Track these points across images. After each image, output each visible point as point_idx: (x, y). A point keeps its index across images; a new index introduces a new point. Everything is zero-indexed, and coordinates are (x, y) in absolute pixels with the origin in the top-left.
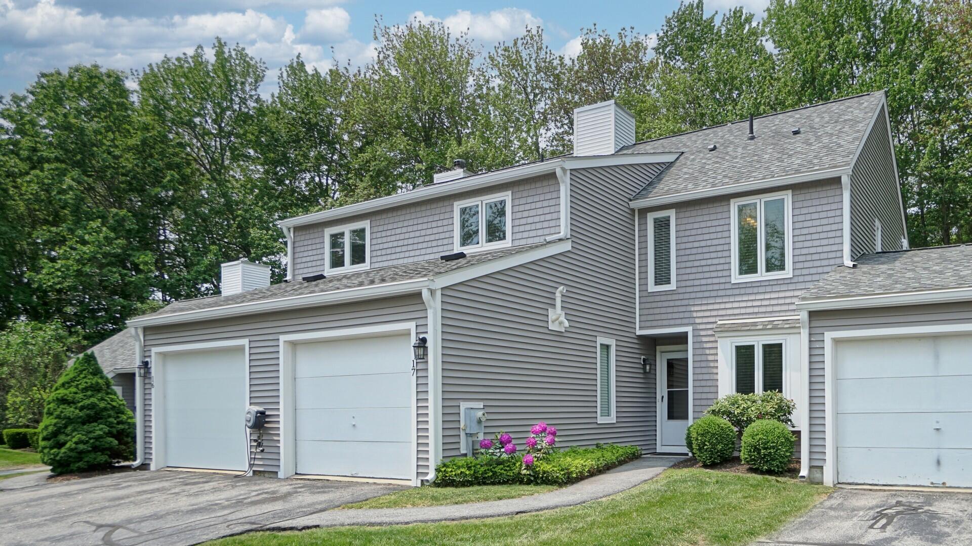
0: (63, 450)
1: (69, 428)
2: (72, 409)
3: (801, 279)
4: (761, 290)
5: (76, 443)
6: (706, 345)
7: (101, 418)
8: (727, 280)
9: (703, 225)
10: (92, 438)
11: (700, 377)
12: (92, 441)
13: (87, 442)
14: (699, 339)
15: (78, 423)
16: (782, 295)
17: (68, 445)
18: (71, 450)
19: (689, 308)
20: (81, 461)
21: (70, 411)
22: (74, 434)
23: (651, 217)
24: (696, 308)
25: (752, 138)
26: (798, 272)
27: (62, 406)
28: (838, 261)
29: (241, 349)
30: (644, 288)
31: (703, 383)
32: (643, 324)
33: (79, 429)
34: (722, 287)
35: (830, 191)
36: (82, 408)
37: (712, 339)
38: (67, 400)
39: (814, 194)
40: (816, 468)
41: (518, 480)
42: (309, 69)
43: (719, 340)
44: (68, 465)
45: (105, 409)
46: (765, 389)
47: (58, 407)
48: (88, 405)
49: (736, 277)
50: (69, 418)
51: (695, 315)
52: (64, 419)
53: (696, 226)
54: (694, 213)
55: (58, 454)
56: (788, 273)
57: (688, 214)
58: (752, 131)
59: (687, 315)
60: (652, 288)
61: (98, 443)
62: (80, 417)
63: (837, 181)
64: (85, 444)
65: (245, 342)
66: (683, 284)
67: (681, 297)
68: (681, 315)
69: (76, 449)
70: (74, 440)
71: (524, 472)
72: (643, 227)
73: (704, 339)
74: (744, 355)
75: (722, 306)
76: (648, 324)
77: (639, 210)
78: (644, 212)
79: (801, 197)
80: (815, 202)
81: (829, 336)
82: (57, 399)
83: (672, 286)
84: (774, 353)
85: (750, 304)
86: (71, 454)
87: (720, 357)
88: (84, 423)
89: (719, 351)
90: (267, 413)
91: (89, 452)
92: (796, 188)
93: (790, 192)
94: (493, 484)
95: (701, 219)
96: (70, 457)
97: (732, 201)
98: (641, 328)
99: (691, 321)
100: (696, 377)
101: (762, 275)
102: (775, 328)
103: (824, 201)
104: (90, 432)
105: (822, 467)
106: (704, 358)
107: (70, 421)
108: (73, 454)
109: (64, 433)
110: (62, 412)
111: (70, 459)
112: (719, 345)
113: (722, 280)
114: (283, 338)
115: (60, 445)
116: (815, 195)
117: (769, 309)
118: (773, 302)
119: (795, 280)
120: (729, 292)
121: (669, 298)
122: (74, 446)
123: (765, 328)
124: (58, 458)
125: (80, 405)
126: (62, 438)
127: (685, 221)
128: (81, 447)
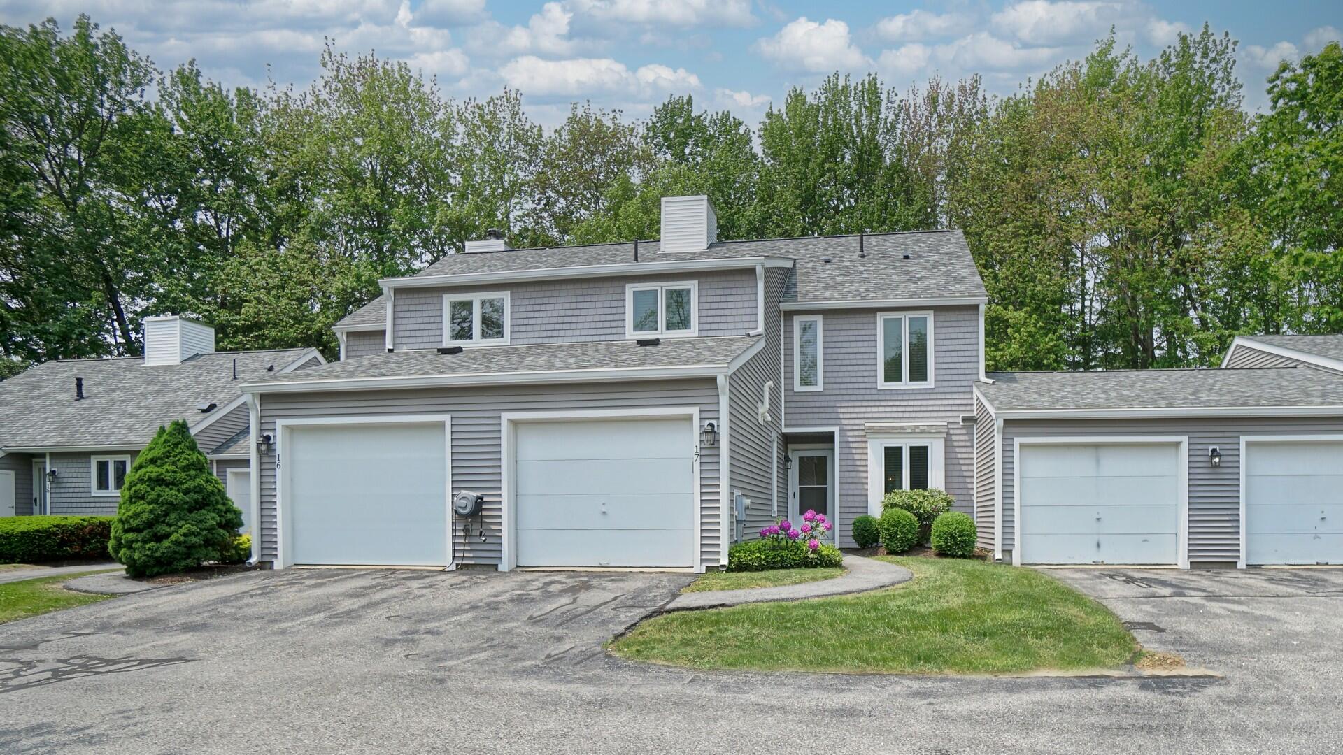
0: (165, 544)
1: (173, 516)
2: (173, 492)
3: (942, 390)
4: (906, 397)
5: (185, 535)
6: (851, 445)
7: (208, 505)
8: (874, 386)
9: (850, 333)
10: (205, 529)
11: (847, 474)
12: (205, 532)
13: (199, 534)
14: (845, 439)
15: (183, 509)
16: (924, 403)
17: (173, 538)
18: (178, 543)
19: (835, 410)
20: (189, 558)
21: (170, 494)
22: (179, 524)
23: (797, 320)
24: (843, 410)
25: (863, 256)
26: (939, 384)
27: (157, 488)
28: (974, 377)
29: (441, 425)
30: (790, 387)
31: (850, 480)
32: (788, 422)
33: (186, 518)
34: (868, 392)
35: (968, 316)
36: (187, 492)
37: (864, 439)
38: (163, 480)
39: (952, 316)
40: (1007, 552)
41: (806, 564)
42: (204, 82)
43: (869, 441)
44: (170, 563)
45: (212, 493)
46: (912, 488)
47: (153, 489)
48: (195, 487)
49: (882, 385)
50: (171, 503)
51: (841, 416)
52: (163, 504)
53: (843, 333)
54: (840, 321)
55: (157, 550)
56: (930, 383)
57: (835, 321)
58: (862, 250)
59: (833, 416)
60: (798, 388)
61: (210, 536)
62: (187, 503)
63: (976, 307)
64: (195, 536)
65: (446, 418)
66: (830, 386)
67: (828, 398)
68: (828, 416)
69: (185, 542)
70: (182, 531)
71: (811, 556)
72: (789, 329)
73: (850, 439)
74: (892, 455)
75: (869, 409)
76: (793, 422)
77: (785, 312)
78: (790, 315)
79: (942, 318)
80: (955, 324)
81: (1018, 441)
82: (150, 479)
83: (819, 388)
84: (920, 455)
85: (895, 409)
86: (177, 549)
87: (870, 457)
88: (190, 511)
89: (869, 451)
90: (485, 499)
91: (200, 546)
92: (937, 309)
93: (932, 312)
94: (782, 567)
95: (847, 328)
96: (176, 552)
97: (879, 314)
98: (786, 426)
99: (839, 422)
100: (843, 475)
101: (906, 383)
102: (923, 432)
103: (962, 324)
104: (201, 521)
105: (1011, 551)
106: (850, 457)
107: (172, 506)
108: (181, 549)
109: (163, 522)
110: (159, 495)
111: (177, 556)
112: (869, 445)
113: (868, 386)
114: (506, 416)
115: (158, 538)
116: (954, 318)
117: (913, 415)
118: (916, 409)
119: (937, 390)
120: (876, 397)
121: (816, 398)
122: (182, 539)
123: (914, 431)
124: (158, 554)
125: (185, 486)
126: (163, 528)
127: (831, 327)
128: (194, 540)
